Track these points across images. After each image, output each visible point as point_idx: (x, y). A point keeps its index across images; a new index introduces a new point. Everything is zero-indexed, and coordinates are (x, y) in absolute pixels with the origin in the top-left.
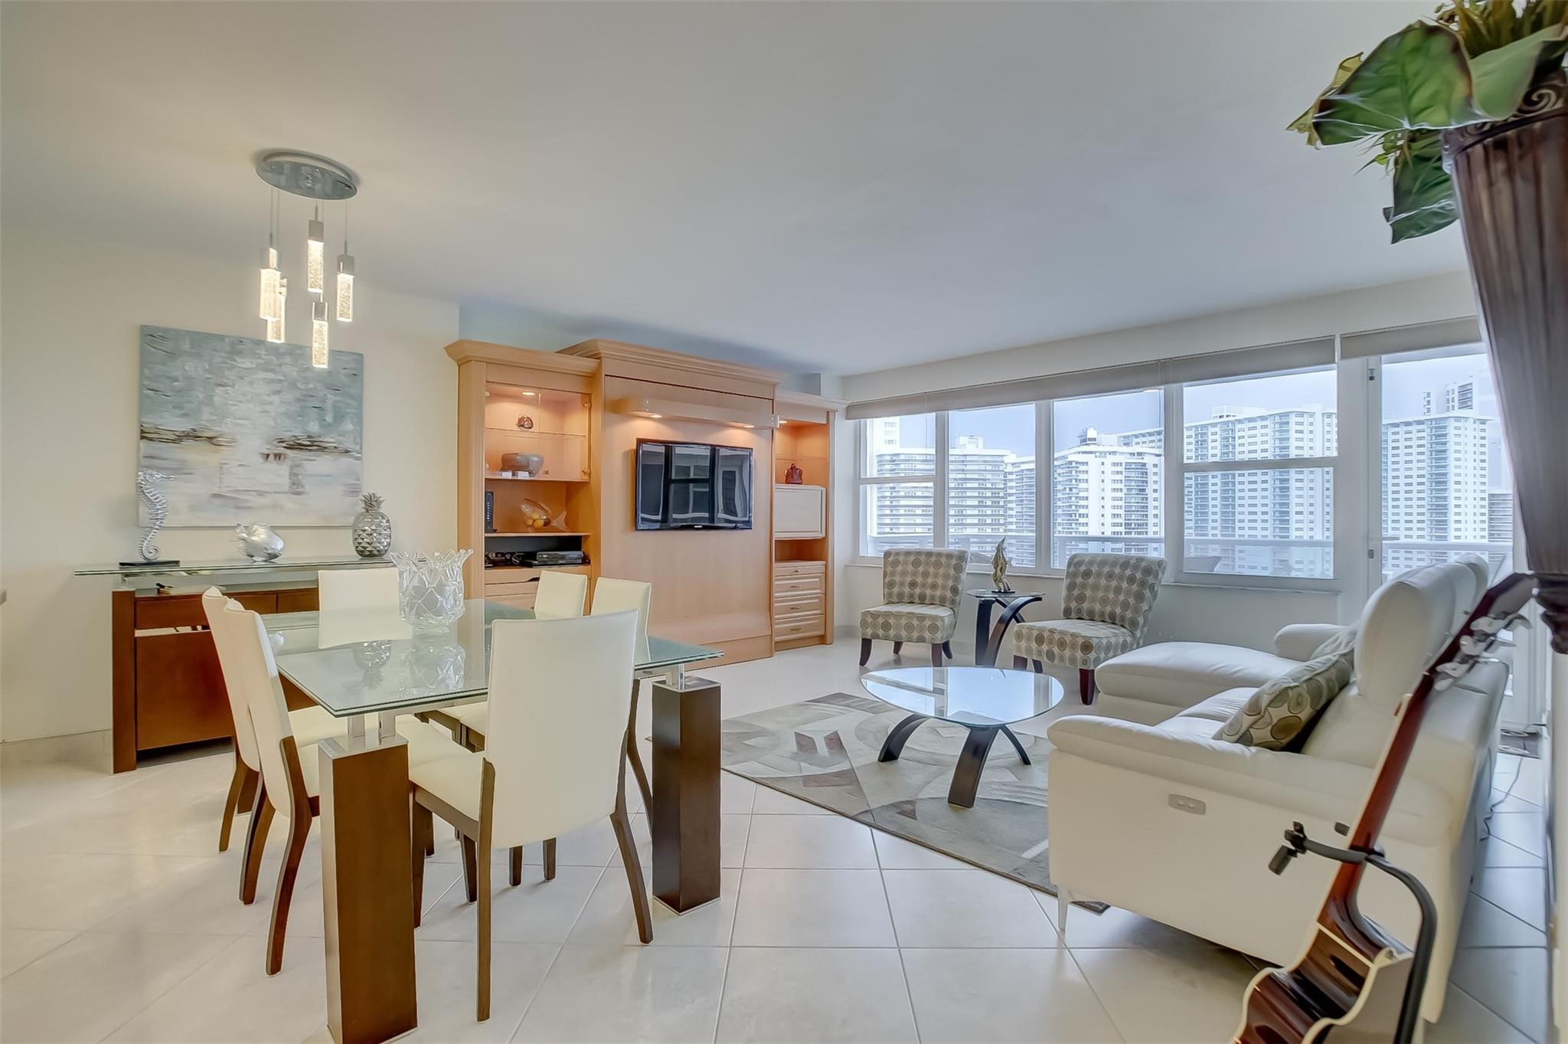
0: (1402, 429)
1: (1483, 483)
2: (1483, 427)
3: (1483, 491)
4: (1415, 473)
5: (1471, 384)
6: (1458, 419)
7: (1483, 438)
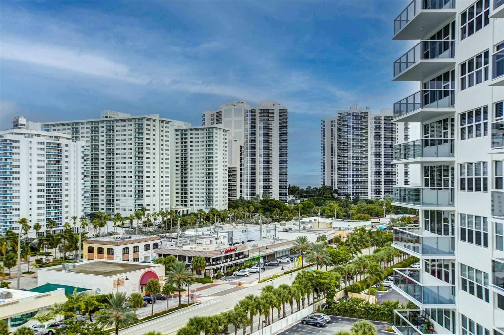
0: (194, 132)
1: (226, 162)
2: (226, 133)
3: (226, 166)
4: (200, 156)
5: (221, 112)
6: (217, 129)
7: (226, 139)
